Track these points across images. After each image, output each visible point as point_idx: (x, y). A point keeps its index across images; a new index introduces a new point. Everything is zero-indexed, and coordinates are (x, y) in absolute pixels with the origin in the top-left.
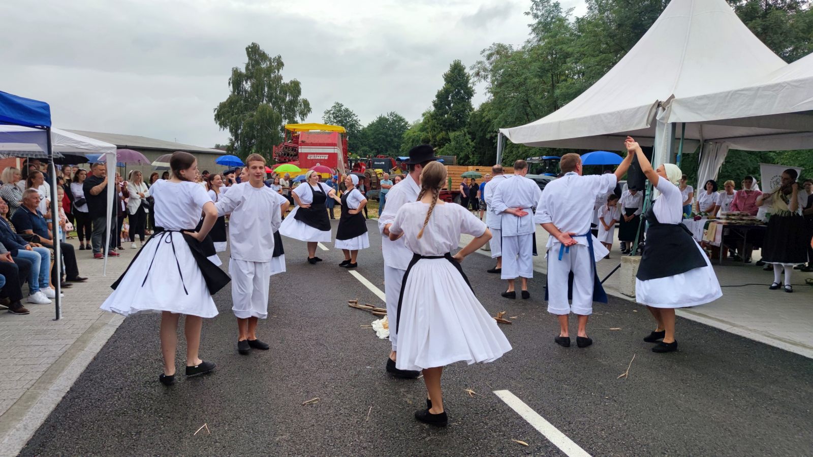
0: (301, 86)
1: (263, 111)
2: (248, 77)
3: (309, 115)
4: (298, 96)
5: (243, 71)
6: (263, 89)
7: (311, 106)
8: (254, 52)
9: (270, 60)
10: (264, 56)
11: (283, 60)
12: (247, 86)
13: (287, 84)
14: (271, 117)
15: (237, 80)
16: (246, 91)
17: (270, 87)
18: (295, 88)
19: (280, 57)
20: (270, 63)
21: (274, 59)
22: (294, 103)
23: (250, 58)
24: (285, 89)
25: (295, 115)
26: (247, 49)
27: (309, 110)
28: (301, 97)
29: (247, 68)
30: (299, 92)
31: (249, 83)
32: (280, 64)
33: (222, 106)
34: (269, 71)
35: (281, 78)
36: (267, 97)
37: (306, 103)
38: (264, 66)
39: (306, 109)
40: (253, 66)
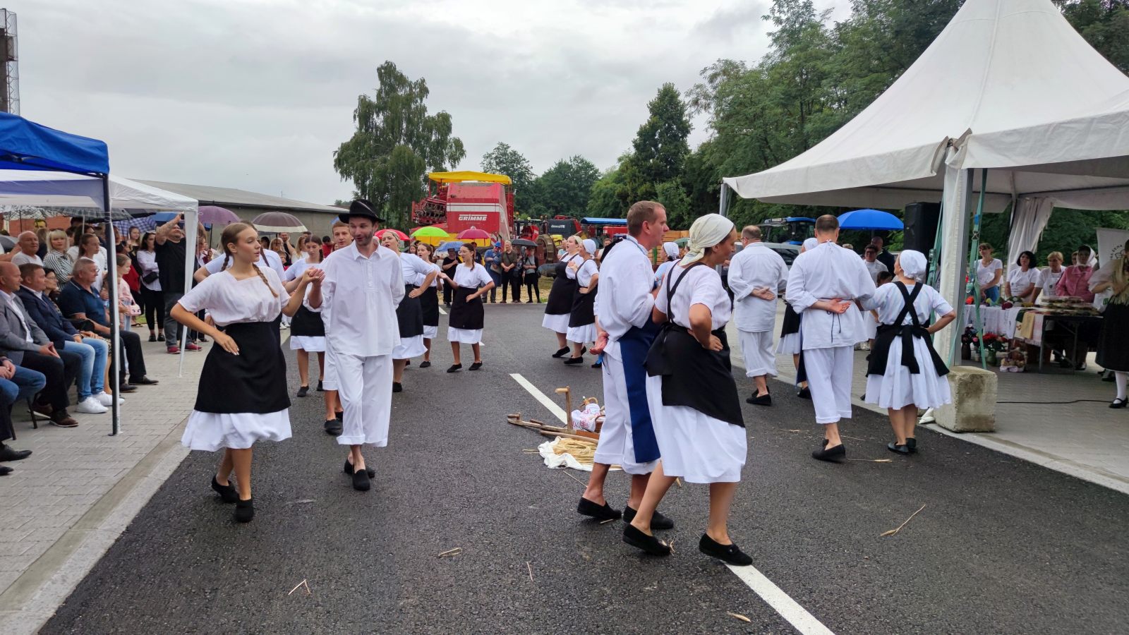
0: (452, 121)
1: (400, 155)
2: (380, 108)
3: (462, 160)
4: (447, 134)
5: (373, 98)
6: (400, 125)
7: (465, 148)
8: (388, 74)
9: (410, 85)
10: (401, 80)
11: (427, 85)
12: (379, 120)
13: (433, 118)
14: (411, 163)
15: (365, 112)
16: (377, 128)
17: (409, 121)
18: (443, 123)
19: (423, 81)
20: (411, 89)
21: (416, 84)
22: (442, 143)
23: (383, 83)
24: (431, 124)
25: (443, 161)
26: (379, 70)
27: (462, 153)
28: (452, 136)
29: (379, 96)
30: (449, 129)
31: (381, 116)
32: (424, 91)
33: (345, 147)
34: (409, 99)
35: (424, 109)
36: (406, 135)
37: (458, 144)
38: (402, 93)
39: (458, 151)
40: (387, 93)
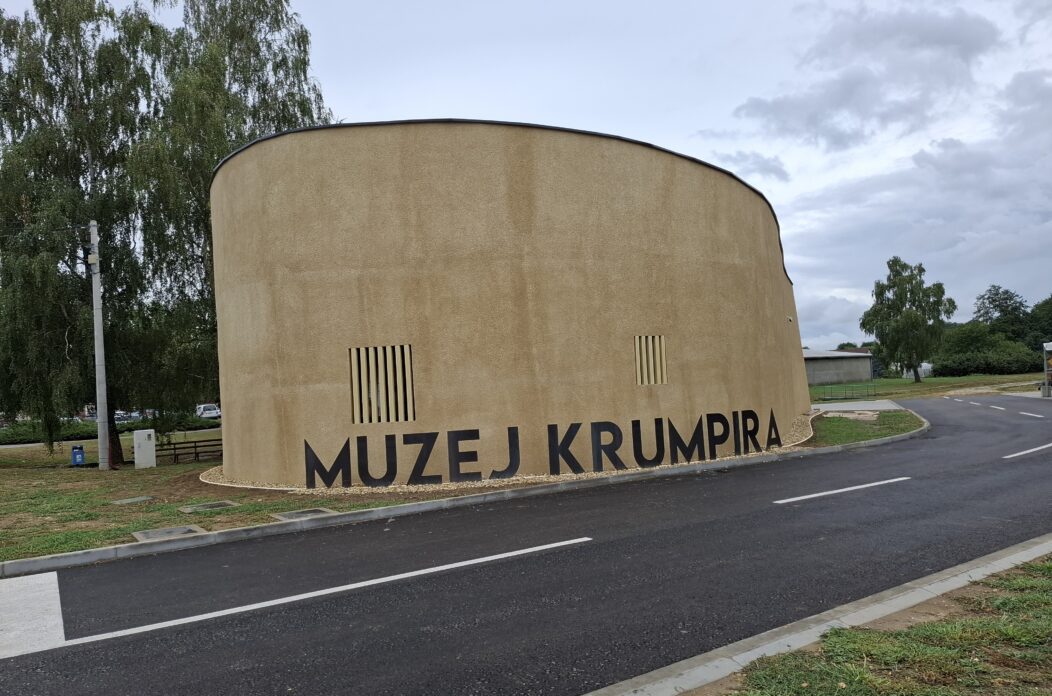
0: (944, 287)
1: (908, 315)
2: (889, 287)
3: (955, 312)
4: (941, 296)
5: (885, 282)
6: (906, 295)
7: (956, 304)
8: (895, 265)
9: (911, 268)
10: (905, 267)
11: (924, 266)
12: (890, 294)
13: (930, 288)
14: (916, 319)
15: (880, 291)
16: (888, 299)
17: (912, 292)
18: (939, 289)
19: (921, 264)
20: (912, 271)
21: (915, 267)
22: (938, 302)
23: (892, 270)
24: (927, 292)
25: (940, 314)
26: (888, 263)
27: (955, 307)
28: (945, 297)
29: (889, 278)
30: (943, 293)
31: (891, 291)
32: (921, 270)
33: (867, 314)
34: (912, 277)
35: (922, 282)
36: (910, 301)
37: (951, 302)
38: (906, 274)
39: (952, 307)
40: (895, 276)
